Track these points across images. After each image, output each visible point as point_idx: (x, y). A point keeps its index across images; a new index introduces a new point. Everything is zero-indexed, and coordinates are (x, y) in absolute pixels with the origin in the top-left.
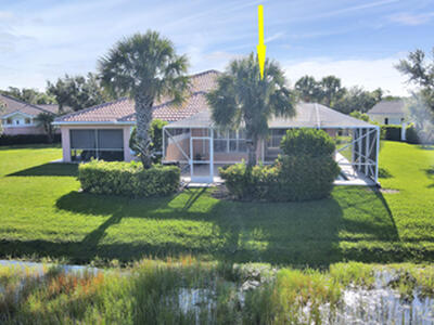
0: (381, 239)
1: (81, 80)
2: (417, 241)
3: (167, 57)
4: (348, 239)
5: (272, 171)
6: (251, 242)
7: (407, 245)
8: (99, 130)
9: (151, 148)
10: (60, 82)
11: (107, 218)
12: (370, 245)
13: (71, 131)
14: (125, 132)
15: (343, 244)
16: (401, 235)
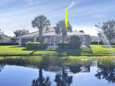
0: (89, 53)
1: (21, 31)
2: (97, 54)
3: (46, 20)
4: (83, 53)
5: (68, 42)
6: (63, 54)
7: (94, 54)
8: (28, 39)
9: (42, 39)
10: (16, 31)
11: (34, 51)
12: (87, 54)
13: (22, 39)
14: (34, 39)
15: (82, 54)
16: (93, 53)
